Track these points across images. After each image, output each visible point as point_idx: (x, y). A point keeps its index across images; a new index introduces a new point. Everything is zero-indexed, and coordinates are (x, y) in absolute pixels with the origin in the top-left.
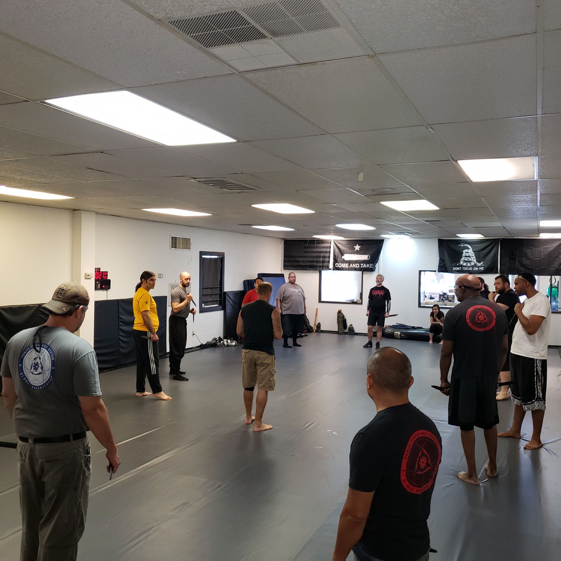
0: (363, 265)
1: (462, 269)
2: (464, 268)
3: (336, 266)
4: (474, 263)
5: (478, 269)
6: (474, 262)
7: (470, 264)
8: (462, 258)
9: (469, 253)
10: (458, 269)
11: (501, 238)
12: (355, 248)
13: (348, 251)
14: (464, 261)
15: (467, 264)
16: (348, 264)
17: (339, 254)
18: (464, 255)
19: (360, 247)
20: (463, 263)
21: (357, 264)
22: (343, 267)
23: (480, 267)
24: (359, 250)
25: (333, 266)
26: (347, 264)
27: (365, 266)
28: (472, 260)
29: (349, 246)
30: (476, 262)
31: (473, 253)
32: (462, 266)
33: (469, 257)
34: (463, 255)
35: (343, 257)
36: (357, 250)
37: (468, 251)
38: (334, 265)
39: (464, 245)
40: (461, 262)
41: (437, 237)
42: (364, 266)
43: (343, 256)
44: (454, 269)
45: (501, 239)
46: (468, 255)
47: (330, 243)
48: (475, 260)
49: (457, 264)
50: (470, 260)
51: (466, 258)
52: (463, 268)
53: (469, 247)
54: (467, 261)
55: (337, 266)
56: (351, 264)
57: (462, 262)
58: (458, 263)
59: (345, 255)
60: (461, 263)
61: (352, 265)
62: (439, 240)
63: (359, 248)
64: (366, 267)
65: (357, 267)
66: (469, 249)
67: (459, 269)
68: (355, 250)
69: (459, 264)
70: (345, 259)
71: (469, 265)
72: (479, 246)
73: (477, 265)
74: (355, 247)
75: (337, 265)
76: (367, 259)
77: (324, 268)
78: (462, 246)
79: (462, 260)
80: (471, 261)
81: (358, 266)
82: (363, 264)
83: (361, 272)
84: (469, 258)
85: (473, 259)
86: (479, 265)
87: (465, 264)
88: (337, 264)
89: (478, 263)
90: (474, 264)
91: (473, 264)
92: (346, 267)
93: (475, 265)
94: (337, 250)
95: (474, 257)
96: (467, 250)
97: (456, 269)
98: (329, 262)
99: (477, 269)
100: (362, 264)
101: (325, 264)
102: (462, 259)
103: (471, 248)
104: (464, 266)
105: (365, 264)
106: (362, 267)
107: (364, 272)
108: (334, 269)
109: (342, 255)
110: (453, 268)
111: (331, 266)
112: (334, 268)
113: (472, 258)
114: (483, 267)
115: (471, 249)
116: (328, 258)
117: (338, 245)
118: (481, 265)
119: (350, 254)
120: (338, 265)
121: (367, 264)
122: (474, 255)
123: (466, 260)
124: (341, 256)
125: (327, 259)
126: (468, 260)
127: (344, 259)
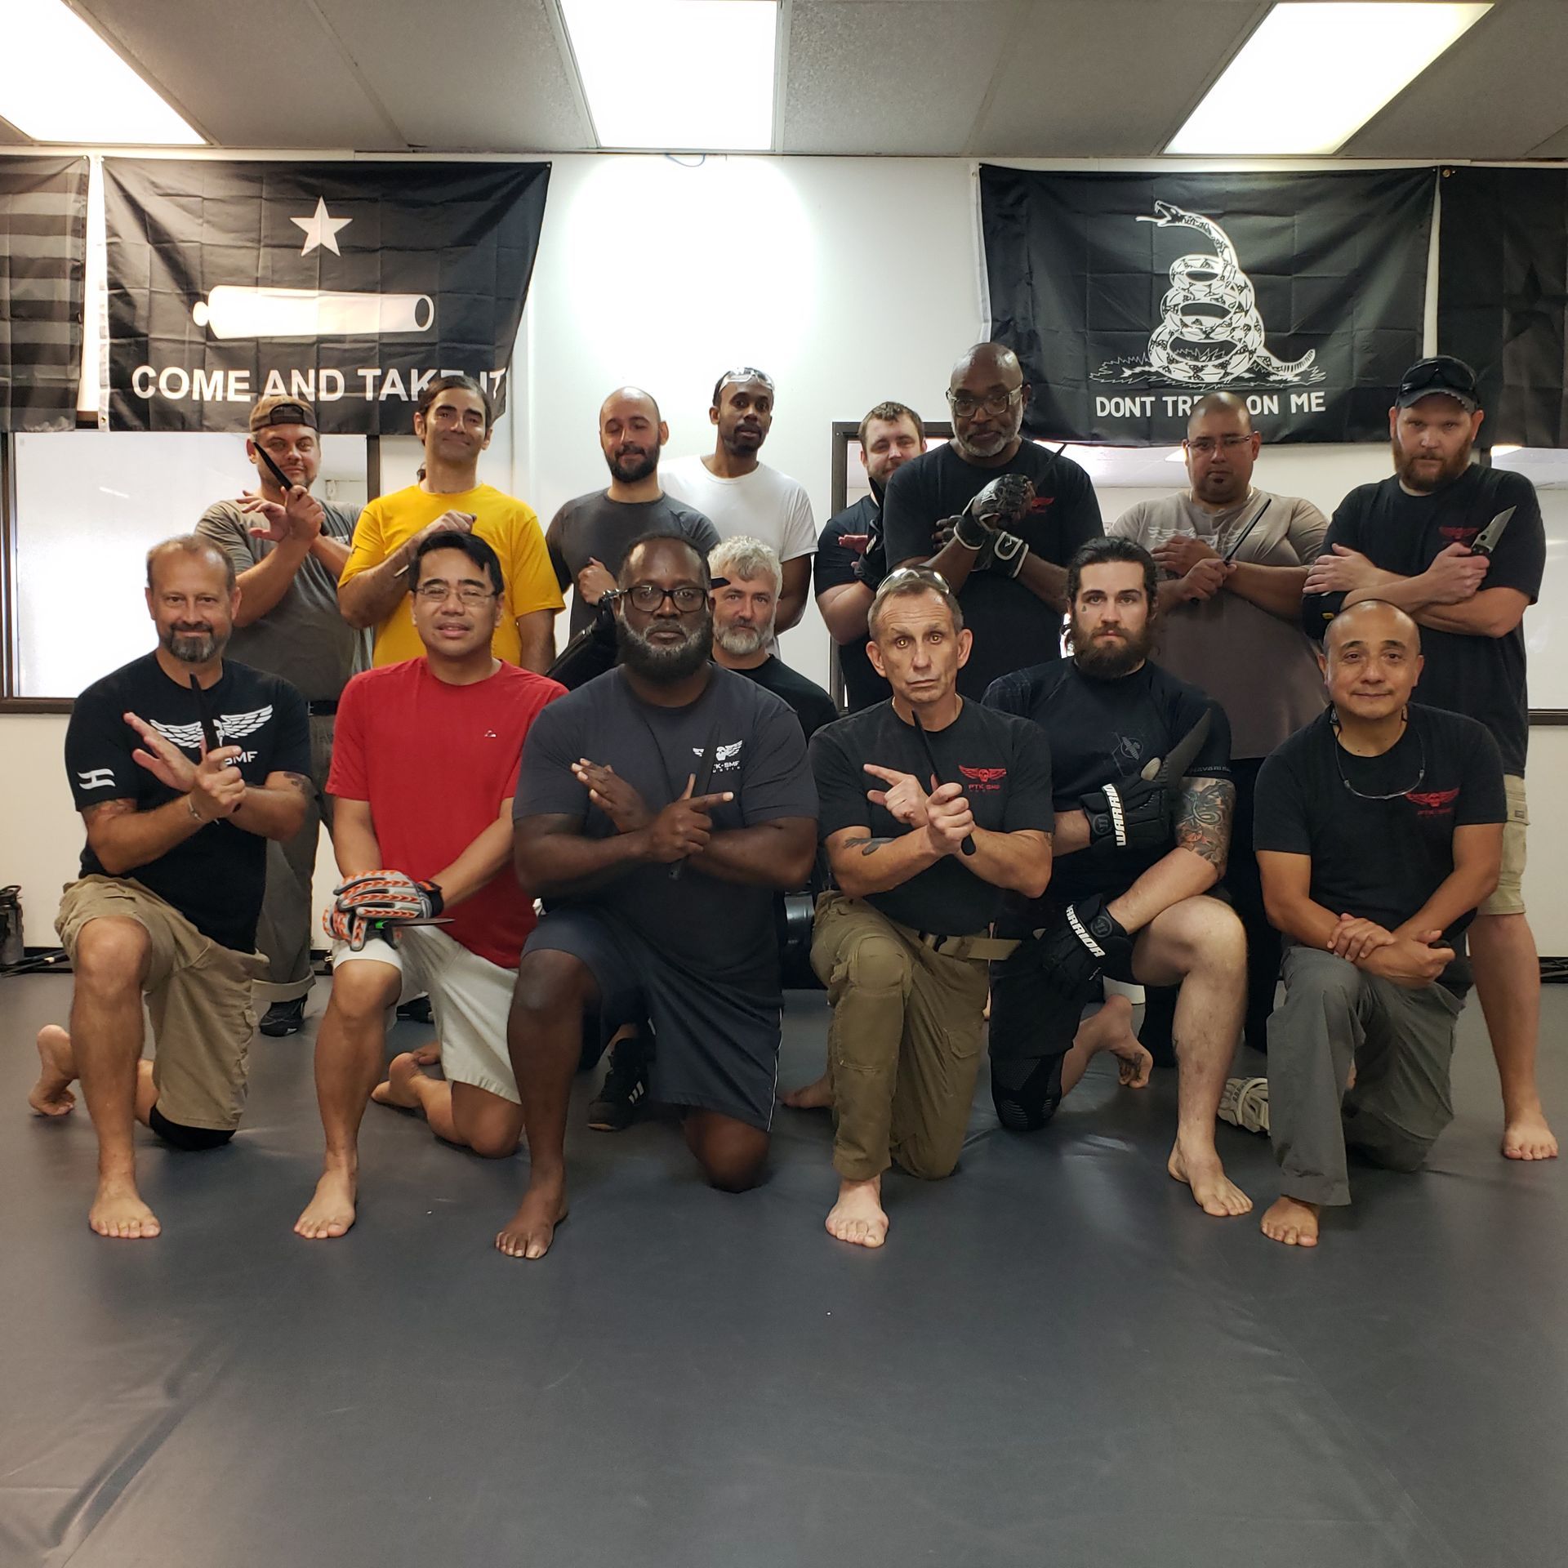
0: (379, 382)
1: (1159, 406)
2: (1175, 403)
3: (137, 390)
4: (1246, 365)
5: (1285, 405)
6: (1252, 353)
7: (1223, 366)
8: (1161, 321)
9: (1215, 283)
10: (1130, 407)
11: (1450, 167)
12: (304, 235)
13: (244, 259)
14: (1180, 346)
15: (1197, 370)
16: (246, 374)
17: (164, 282)
18: (1179, 299)
19: (343, 223)
20: (1171, 361)
21: (324, 373)
22: (207, 397)
23: (1299, 389)
24: (333, 246)
25: (108, 391)
26: (233, 374)
27: (400, 389)
28: (1239, 334)
29: (247, 212)
30: (1263, 352)
31: (1241, 278)
32: (1157, 385)
33: (1221, 312)
34: (1170, 293)
35: (201, 314)
36: (322, 250)
37: (1206, 264)
38: (119, 379)
39: (1176, 218)
40: (1153, 358)
41: (972, 155)
42: (387, 390)
43: (199, 306)
44: (1106, 407)
45: (1446, 174)
46: (1207, 300)
47: (75, 184)
48: (1256, 339)
49: (1127, 373)
50: (1221, 335)
51: (1189, 319)
52: (1170, 400)
53: (1216, 232)
54: (1202, 347)
55: (150, 392)
56: (274, 375)
57: (1163, 354)
58: (1132, 366)
59: (220, 295)
60: (1158, 358)
61: (280, 383)
62: (988, 175)
63: (339, 235)
64: (405, 398)
65: (324, 396)
66: (1210, 247)
67: (1138, 413)
68: (305, 252)
69: (1138, 370)
70: (220, 332)
71: (1211, 374)
72: (1283, 228)
73: (1272, 378)
74: (301, 222)
75: (145, 381)
76: (414, 327)
77: (30, 412)
78: (1161, 223)
79: (1165, 337)
80: (1226, 347)
81: (332, 386)
82: (378, 372)
83: (361, 440)
84: (1217, 321)
85: (1248, 328)
86: (1288, 373)
87: (1181, 372)
88: (151, 373)
89: (1276, 362)
90: (1249, 370)
91: (1239, 366)
92: (232, 397)
93: (1259, 374)
94: (142, 257)
95: (1254, 313)
96: (1202, 258)
97: (1117, 405)
98: (75, 353)
99: (1271, 405)
100: (370, 374)
101: (43, 375)
102: (1162, 333)
103: (1227, 242)
104: (1179, 388)
105: (393, 374)
106: (369, 395)
107: (385, 443)
108: (118, 423)
109: (193, 294)
110: (1099, 399)
111: (94, 395)
112: (123, 409)
113: (1239, 320)
114: (1316, 386)
115: (1230, 254)
116: (62, 319)
117: (156, 207)
118: (1305, 375)
119: (257, 283)
120: (156, 382)
121: (414, 373)
122: (1249, 297)
123: (1193, 335)
124: (184, 309)
125: (57, 333)
126: (1208, 337)
127: (207, 331)
